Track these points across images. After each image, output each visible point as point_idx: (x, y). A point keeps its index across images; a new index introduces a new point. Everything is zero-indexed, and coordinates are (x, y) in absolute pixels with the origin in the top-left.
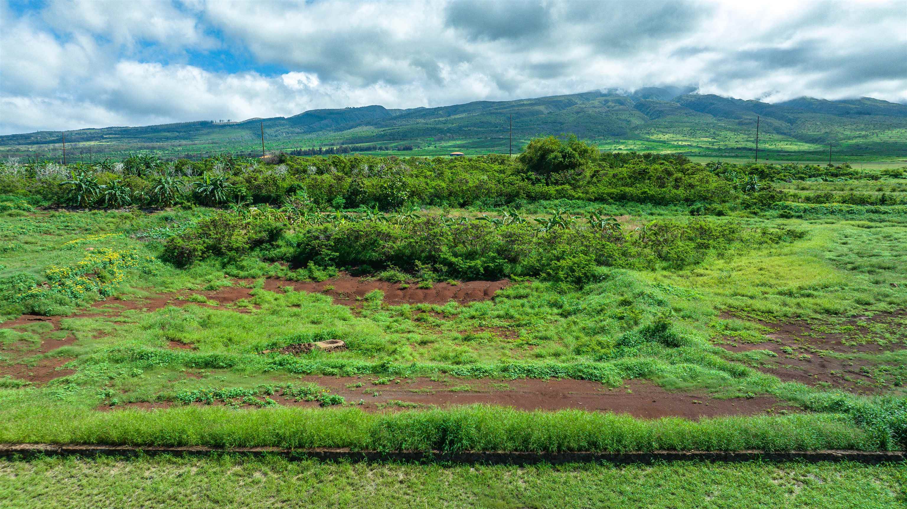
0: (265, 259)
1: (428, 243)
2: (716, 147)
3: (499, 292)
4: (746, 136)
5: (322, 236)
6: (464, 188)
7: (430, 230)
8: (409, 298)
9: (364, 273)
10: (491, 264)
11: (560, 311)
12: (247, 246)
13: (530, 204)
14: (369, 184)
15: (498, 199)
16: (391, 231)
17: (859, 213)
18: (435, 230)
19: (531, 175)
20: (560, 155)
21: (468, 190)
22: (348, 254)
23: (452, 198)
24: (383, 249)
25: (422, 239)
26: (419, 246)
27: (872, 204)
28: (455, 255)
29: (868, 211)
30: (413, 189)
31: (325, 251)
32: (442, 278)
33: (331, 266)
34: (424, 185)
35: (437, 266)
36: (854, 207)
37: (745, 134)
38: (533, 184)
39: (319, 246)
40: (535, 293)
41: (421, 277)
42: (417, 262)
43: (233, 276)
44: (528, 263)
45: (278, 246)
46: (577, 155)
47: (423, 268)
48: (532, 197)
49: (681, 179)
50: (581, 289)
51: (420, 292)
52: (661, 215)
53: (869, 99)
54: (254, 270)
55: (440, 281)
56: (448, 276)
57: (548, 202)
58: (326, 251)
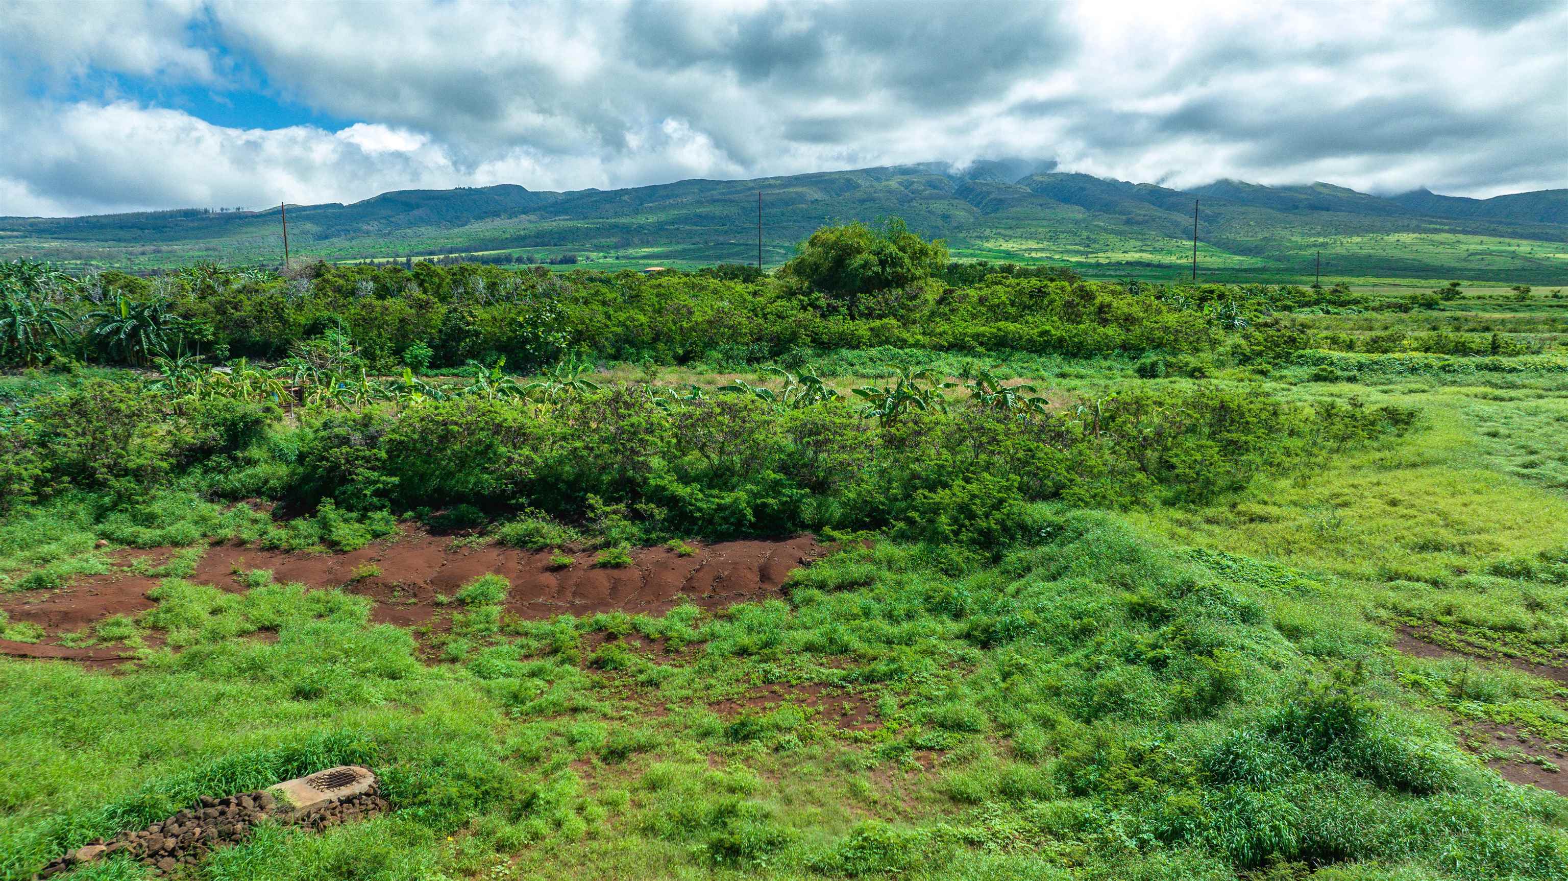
0: (215, 493)
1: (617, 451)
2: (1093, 261)
3: (799, 573)
4: (1140, 243)
5: (357, 437)
6: (685, 325)
7: (622, 417)
8: (575, 594)
9: (459, 526)
10: (770, 501)
11: (961, 626)
12: (164, 465)
13: (819, 356)
14: (486, 316)
15: (756, 347)
16: (528, 422)
17: (1464, 370)
18: (634, 419)
19: (817, 299)
20: (873, 259)
21: (692, 329)
22: (423, 477)
23: (661, 346)
24: (508, 465)
25: (603, 440)
26: (597, 457)
27: (1478, 352)
28: (685, 478)
29: (1479, 367)
30: (580, 327)
31: (363, 472)
32: (654, 536)
33: (381, 508)
34: (601, 317)
35: (641, 506)
36: (1452, 359)
37: (1137, 239)
38: (823, 316)
39: (348, 461)
40: (886, 574)
41: (602, 533)
42: (593, 499)
43: (121, 541)
44: (859, 494)
45: (250, 462)
46: (907, 261)
47: (606, 515)
48: (823, 343)
49: (1109, 306)
50: (997, 559)
51: (600, 576)
52: (1082, 377)
53: (1324, 185)
54: (178, 525)
55: (648, 543)
56: (667, 530)
57: (856, 352)
58: (368, 473)
